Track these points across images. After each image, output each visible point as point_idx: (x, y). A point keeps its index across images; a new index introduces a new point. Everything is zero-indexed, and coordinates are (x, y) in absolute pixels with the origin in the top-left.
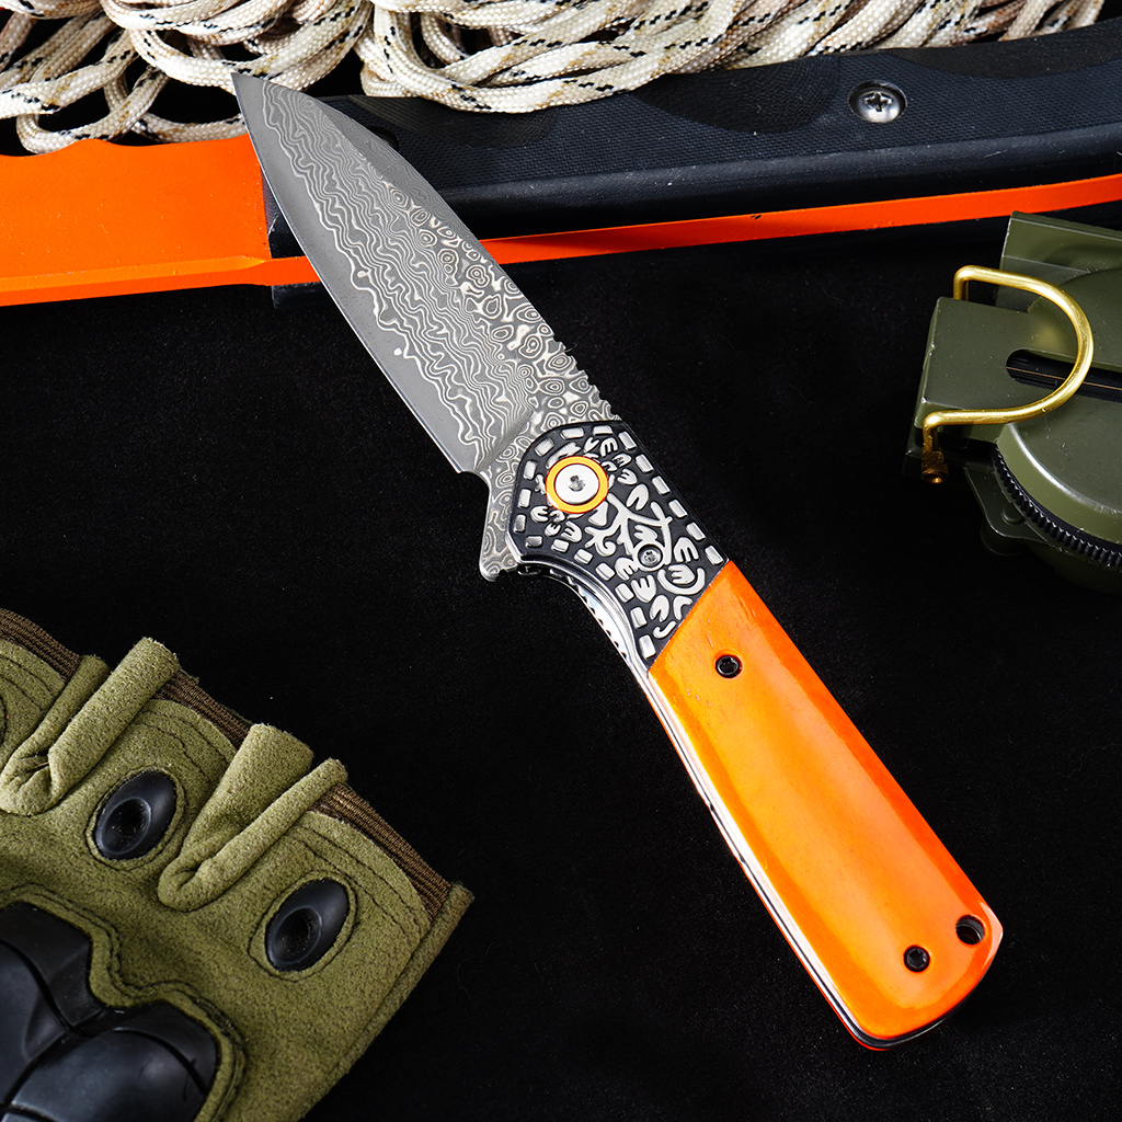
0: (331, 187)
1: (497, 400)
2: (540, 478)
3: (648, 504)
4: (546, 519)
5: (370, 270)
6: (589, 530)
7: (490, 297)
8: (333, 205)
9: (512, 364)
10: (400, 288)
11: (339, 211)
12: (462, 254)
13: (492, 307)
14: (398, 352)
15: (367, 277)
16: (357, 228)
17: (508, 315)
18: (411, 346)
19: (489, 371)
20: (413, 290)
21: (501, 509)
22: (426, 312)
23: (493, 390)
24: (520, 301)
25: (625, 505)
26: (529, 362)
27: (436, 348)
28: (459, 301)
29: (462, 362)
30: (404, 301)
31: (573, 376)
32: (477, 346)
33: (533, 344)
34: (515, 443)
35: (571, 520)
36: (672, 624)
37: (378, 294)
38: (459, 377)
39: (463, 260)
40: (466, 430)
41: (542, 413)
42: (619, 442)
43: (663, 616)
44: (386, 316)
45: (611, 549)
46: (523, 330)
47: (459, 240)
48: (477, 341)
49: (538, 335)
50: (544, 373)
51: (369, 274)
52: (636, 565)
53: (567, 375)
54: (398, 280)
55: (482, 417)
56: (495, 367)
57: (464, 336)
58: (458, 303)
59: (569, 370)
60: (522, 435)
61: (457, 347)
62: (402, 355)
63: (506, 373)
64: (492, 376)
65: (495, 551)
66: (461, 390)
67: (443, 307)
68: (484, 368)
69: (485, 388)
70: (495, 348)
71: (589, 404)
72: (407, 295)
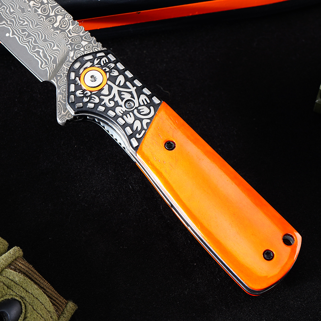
1: (53, 49)
2: (77, 78)
3: (125, 83)
4: (83, 95)
6: (102, 97)
7: (43, 6)
9: (57, 33)
10: (4, 8)
13: (45, 10)
14: (7, 35)
17: (52, 13)
18: (13, 32)
19: (48, 37)
20: (9, 7)
21: (62, 94)
22: (17, 16)
23: (51, 45)
24: (56, 6)
25: (115, 85)
26: (64, 31)
27: (23, 31)
28: (30, 9)
29: (36, 35)
30: (7, 13)
31: (84, 34)
32: (41, 27)
33: (65, 23)
34: (64, 66)
35: (93, 94)
36: (143, 132)
38: (35, 42)
40: (42, 63)
41: (73, 51)
42: (108, 58)
43: (139, 129)
45: (112, 104)
46: (59, 18)
48: (41, 25)
49: (66, 19)
50: (71, 35)
52: (124, 109)
53: (81, 34)
55: (48, 57)
56: (50, 35)
57: (34, 24)
58: (30, 11)
59: (82, 32)
60: (66, 62)
61: (32, 29)
62: (9, 36)
63: (55, 37)
64: (49, 39)
65: (63, 112)
66: (37, 47)
67: (24, 13)
68: (45, 36)
69: (47, 45)
70: (49, 27)
71: (93, 45)
72: (7, 10)
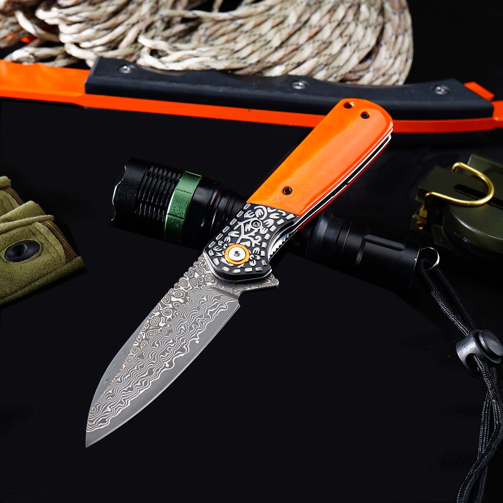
0: (131, 389)
1: (206, 300)
2: (239, 267)
3: (235, 230)
4: (254, 260)
5: (165, 363)
6: (253, 246)
7: (163, 315)
8: (139, 386)
9: (189, 299)
10: (169, 349)
11: (141, 382)
12: (147, 330)
13: (167, 313)
14: (197, 342)
15: (168, 363)
16: (147, 373)
17: (169, 306)
18: (193, 337)
19: (195, 306)
20: (168, 344)
22: (177, 336)
23: (202, 303)
24: (161, 304)
25: (239, 237)
26: (187, 293)
27: (191, 328)
28: (168, 325)
29: (194, 318)
30: (174, 346)
31: (187, 277)
32: (186, 313)
33: (179, 294)
35: (252, 252)
36: (279, 211)
37: (174, 357)
38: (201, 317)
39: (150, 329)
40: (222, 308)
41: (206, 283)
42: (214, 246)
43: (278, 214)
44: (182, 350)
45: (258, 237)
46: (173, 299)
47: (141, 333)
49: (174, 293)
50: (190, 287)
51: (166, 363)
52: (261, 227)
53: (188, 279)
54: (166, 351)
55: (215, 304)
56: (192, 305)
57: (183, 320)
58: (169, 325)
59: (185, 279)
60: (218, 287)
61: (189, 321)
62: (198, 340)
63: (194, 300)
64: (197, 305)
65: (269, 282)
66: (206, 315)
67: (173, 331)
68: (194, 309)
69: (202, 306)
70: (184, 307)
71: (197, 268)
72: (171, 345)
